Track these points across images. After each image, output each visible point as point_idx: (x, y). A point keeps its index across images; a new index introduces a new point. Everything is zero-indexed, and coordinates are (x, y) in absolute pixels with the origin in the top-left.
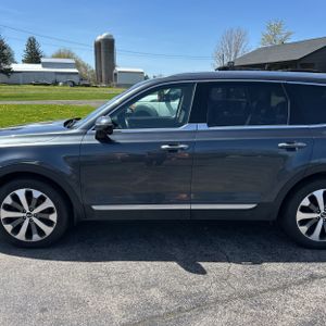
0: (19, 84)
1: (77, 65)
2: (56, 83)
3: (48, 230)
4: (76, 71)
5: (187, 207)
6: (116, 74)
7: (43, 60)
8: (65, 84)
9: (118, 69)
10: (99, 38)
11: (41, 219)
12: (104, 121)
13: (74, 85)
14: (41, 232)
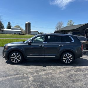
0: (5, 34)
1: (21, 29)
2: (15, 34)
3: (19, 60)
4: (20, 31)
5: (44, 56)
6: (31, 32)
7: (12, 28)
8: (17, 34)
9: (31, 30)
10: (27, 23)
11: (18, 59)
12: (30, 41)
13: (20, 34)
14: (18, 61)
